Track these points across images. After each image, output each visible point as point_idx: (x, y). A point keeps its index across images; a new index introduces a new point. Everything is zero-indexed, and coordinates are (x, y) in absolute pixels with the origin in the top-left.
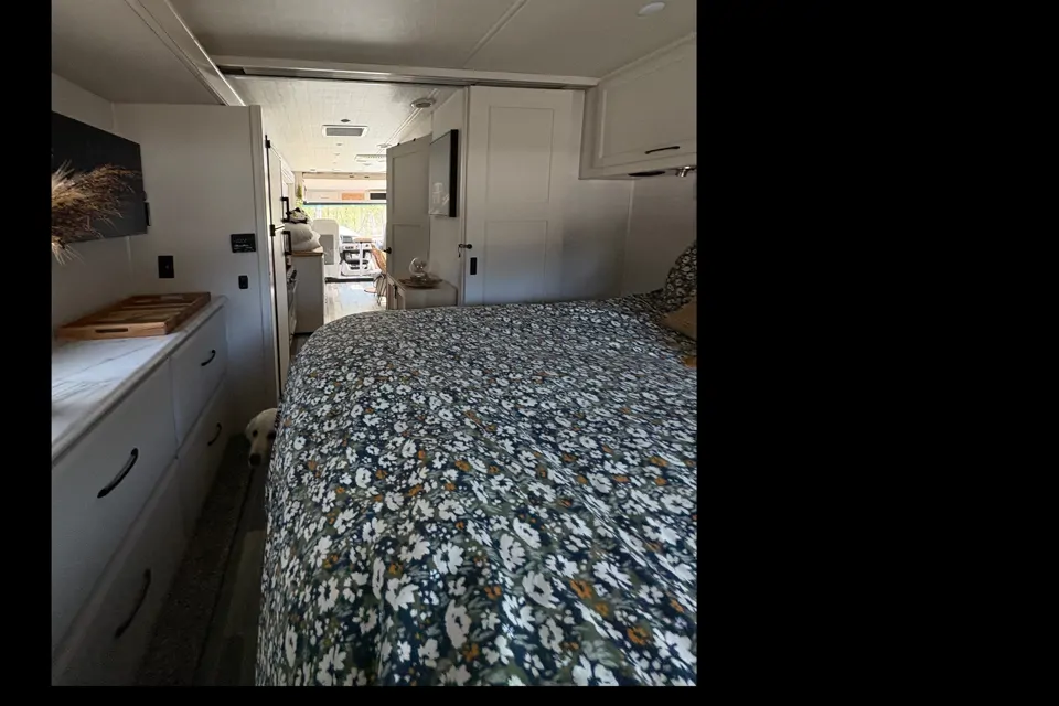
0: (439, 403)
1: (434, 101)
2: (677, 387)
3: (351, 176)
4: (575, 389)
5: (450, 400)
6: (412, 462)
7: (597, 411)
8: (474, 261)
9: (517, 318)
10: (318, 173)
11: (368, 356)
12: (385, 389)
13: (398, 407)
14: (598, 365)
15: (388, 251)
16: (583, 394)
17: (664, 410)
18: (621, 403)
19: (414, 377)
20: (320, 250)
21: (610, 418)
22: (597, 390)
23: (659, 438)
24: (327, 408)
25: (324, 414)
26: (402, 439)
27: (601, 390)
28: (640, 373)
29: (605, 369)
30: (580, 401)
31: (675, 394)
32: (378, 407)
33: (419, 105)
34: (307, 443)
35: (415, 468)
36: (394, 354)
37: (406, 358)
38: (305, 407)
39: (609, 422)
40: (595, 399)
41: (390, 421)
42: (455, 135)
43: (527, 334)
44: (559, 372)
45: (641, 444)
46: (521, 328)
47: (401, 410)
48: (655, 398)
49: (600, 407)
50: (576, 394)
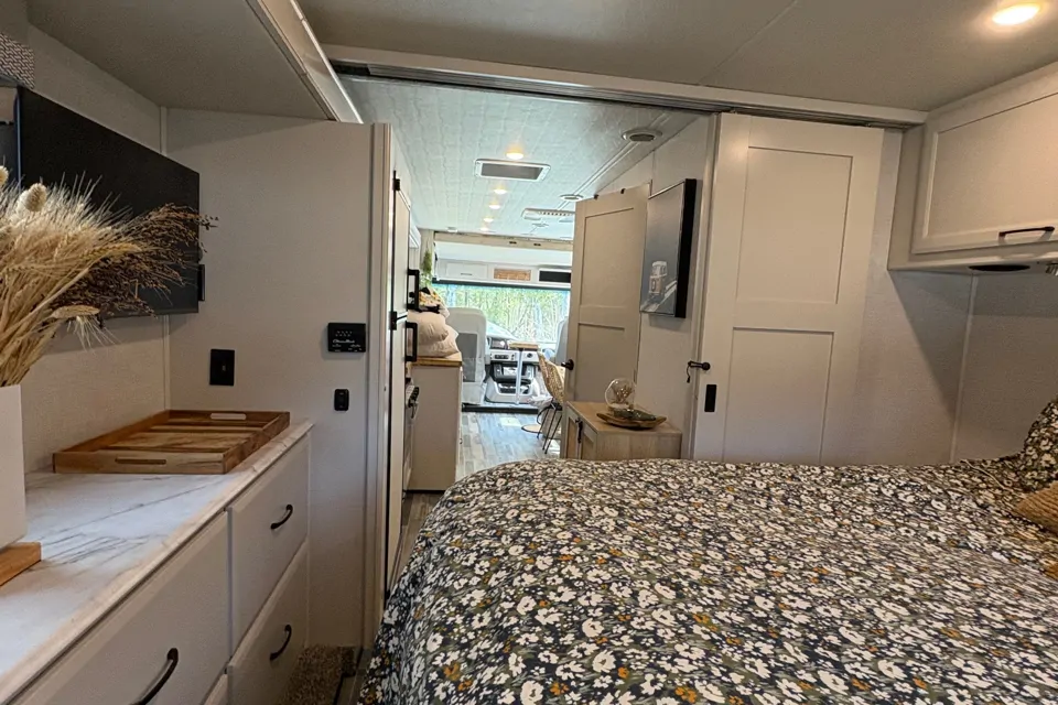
0: (653, 599)
1: (660, 133)
2: (1036, 606)
3: (513, 241)
4: (873, 596)
5: (670, 595)
6: (608, 679)
7: (906, 628)
8: (711, 390)
9: (776, 484)
10: (460, 234)
11: (542, 526)
12: (569, 573)
13: (589, 599)
14: (909, 563)
15: (570, 366)
16: (884, 602)
17: (1014, 636)
18: (945, 621)
19: (613, 559)
20: (457, 357)
21: (925, 641)
22: (906, 600)
23: (1005, 675)
24: (479, 595)
25: (473, 604)
26: (594, 647)
27: (913, 600)
28: (976, 581)
29: (920, 570)
30: (878, 612)
31: (1032, 616)
32: (557, 599)
33: (635, 138)
34: (445, 643)
35: (612, 689)
36: (583, 525)
37: (604, 533)
38: (445, 591)
39: (926, 648)
40: (903, 611)
41: (576, 618)
42: (691, 188)
43: (794, 509)
44: (845, 569)
45: (974, 682)
46: (784, 499)
47: (594, 604)
48: (999, 617)
49: (910, 625)
50: (873, 602)
